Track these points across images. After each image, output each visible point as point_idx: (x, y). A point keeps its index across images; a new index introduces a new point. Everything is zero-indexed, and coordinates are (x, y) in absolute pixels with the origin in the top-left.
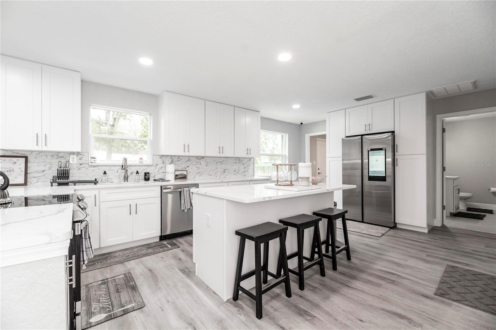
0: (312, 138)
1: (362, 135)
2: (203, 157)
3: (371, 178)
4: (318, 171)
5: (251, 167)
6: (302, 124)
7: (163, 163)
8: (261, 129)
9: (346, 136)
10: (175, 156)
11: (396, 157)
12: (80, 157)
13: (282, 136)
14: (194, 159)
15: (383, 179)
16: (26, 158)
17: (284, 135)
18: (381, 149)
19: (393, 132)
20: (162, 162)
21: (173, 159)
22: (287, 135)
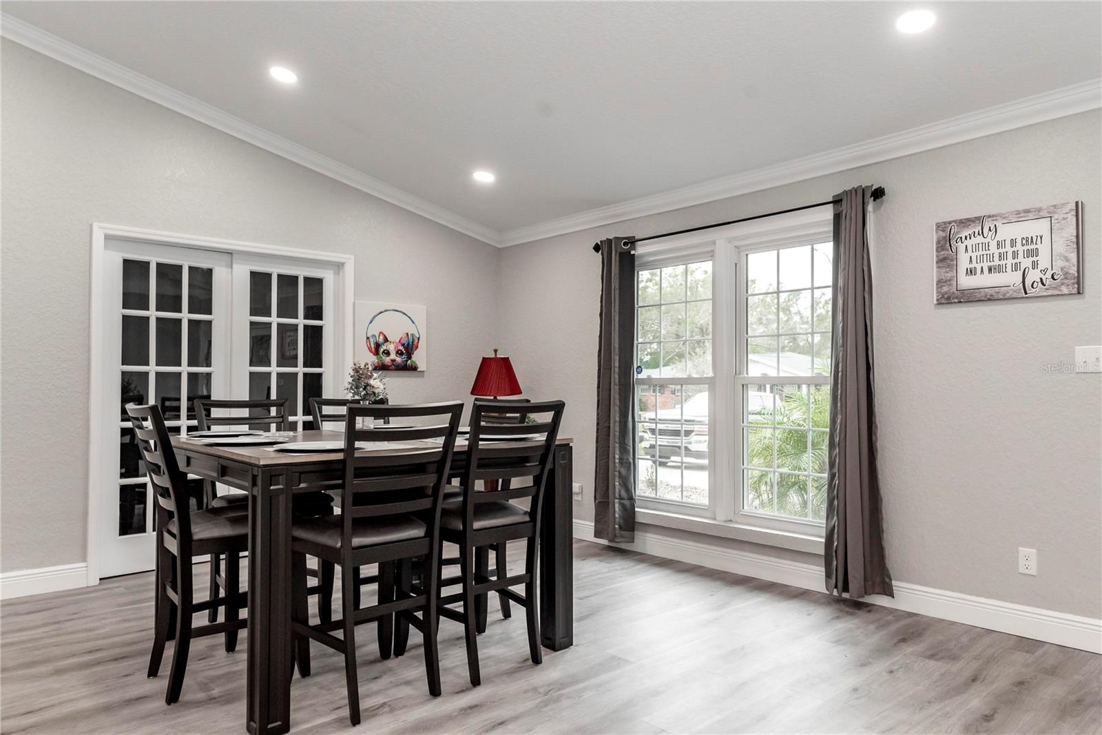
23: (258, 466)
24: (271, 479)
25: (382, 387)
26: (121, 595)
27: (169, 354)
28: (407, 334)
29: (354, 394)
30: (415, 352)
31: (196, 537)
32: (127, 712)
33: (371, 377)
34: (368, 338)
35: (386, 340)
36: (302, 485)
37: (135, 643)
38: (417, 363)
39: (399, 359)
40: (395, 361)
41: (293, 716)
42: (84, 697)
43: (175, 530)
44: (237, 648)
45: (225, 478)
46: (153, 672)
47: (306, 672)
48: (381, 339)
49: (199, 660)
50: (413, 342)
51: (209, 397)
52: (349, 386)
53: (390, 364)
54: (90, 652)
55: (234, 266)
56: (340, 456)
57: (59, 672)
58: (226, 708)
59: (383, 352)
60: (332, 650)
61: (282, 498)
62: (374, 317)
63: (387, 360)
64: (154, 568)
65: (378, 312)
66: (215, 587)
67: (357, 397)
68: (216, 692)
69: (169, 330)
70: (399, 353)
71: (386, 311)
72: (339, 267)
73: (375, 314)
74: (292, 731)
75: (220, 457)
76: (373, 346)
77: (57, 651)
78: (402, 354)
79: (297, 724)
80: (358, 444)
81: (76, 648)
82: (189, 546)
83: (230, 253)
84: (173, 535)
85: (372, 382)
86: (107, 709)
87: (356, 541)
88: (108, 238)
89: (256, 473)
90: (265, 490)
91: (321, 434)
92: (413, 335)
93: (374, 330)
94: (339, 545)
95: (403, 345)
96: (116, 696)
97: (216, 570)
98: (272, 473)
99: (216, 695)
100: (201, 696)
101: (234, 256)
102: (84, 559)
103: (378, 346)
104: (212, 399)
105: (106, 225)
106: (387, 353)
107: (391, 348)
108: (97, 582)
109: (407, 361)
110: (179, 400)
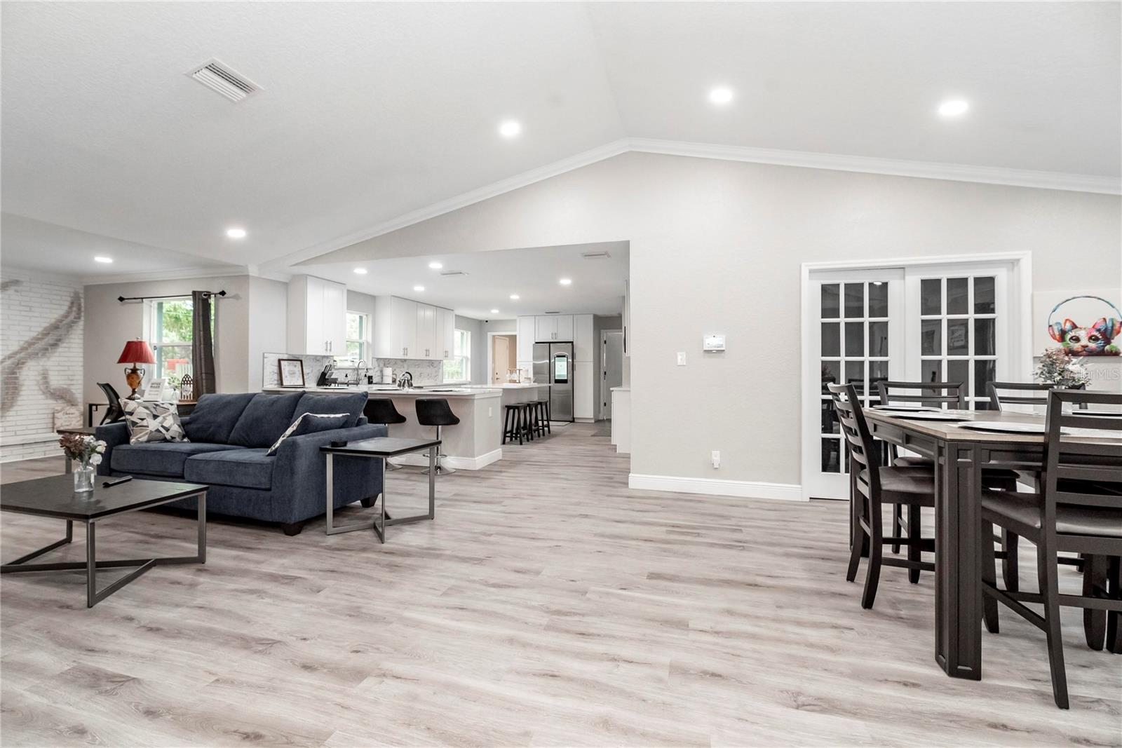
0: (494, 336)
1: (550, 343)
2: (405, 360)
3: (557, 381)
4: (497, 376)
5: (441, 370)
6: (487, 321)
7: (379, 366)
8: (456, 328)
9: (537, 341)
10: (386, 359)
11: (575, 363)
12: (328, 360)
13: (462, 334)
14: (399, 362)
15: (565, 381)
16: (301, 361)
17: (465, 333)
18: (564, 356)
19: (572, 342)
20: (377, 365)
21: (386, 362)
22: (469, 333)
23: (945, 440)
24: (958, 453)
25: (1084, 372)
26: (825, 512)
27: (855, 347)
28: (1105, 319)
29: (1046, 378)
30: (1116, 337)
31: (884, 488)
32: (833, 601)
33: (1068, 362)
34: (1050, 326)
35: (1074, 327)
36: (992, 462)
37: (835, 551)
38: (1119, 348)
39: (1093, 345)
40: (1087, 346)
41: (984, 666)
42: (802, 579)
43: (867, 479)
44: (919, 582)
45: (910, 445)
46: (851, 577)
47: (994, 628)
48: (1068, 326)
49: (887, 581)
50: (1112, 327)
51: (887, 379)
52: (1039, 372)
53: (1080, 350)
54: (806, 548)
55: (907, 277)
56: (1040, 439)
57: (787, 555)
58: (914, 631)
59: (1071, 338)
60: (1022, 618)
61: (970, 471)
62: (1058, 306)
63: (1076, 346)
64: (849, 499)
65: (1064, 300)
66: (898, 528)
67: (1049, 382)
68: (903, 613)
69: (855, 332)
70: (1091, 338)
71: (1074, 298)
72: (1013, 264)
73: (1060, 302)
74: (984, 681)
75: (904, 428)
76: (1057, 333)
77: (786, 540)
78: (1096, 339)
79: (989, 676)
80: (1063, 429)
81: (797, 542)
82: (878, 494)
83: (903, 268)
84: (866, 483)
85: (1070, 367)
86: (819, 593)
87: (1061, 526)
88: (811, 272)
89: (942, 445)
90: (952, 462)
91: (999, 415)
92: (1112, 320)
93: (1059, 318)
94: (1038, 525)
95: (1099, 330)
96: (825, 587)
97: (898, 513)
98: (959, 447)
99: (903, 616)
100: (890, 611)
101: (906, 269)
102: (800, 484)
103: (1063, 333)
104: (889, 380)
105: (810, 264)
106: (1077, 339)
107: (1083, 335)
108: (808, 500)
109: (1104, 346)
110: (863, 381)
